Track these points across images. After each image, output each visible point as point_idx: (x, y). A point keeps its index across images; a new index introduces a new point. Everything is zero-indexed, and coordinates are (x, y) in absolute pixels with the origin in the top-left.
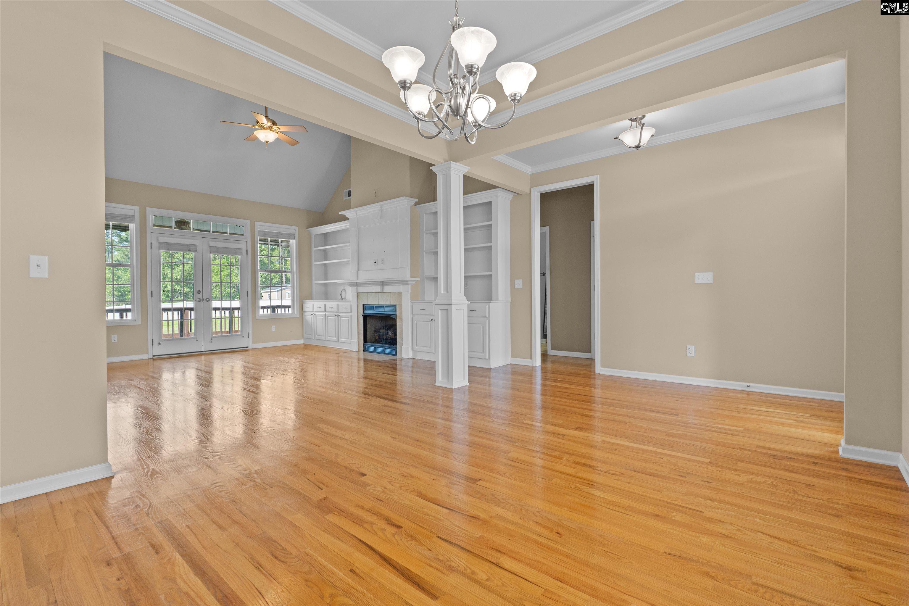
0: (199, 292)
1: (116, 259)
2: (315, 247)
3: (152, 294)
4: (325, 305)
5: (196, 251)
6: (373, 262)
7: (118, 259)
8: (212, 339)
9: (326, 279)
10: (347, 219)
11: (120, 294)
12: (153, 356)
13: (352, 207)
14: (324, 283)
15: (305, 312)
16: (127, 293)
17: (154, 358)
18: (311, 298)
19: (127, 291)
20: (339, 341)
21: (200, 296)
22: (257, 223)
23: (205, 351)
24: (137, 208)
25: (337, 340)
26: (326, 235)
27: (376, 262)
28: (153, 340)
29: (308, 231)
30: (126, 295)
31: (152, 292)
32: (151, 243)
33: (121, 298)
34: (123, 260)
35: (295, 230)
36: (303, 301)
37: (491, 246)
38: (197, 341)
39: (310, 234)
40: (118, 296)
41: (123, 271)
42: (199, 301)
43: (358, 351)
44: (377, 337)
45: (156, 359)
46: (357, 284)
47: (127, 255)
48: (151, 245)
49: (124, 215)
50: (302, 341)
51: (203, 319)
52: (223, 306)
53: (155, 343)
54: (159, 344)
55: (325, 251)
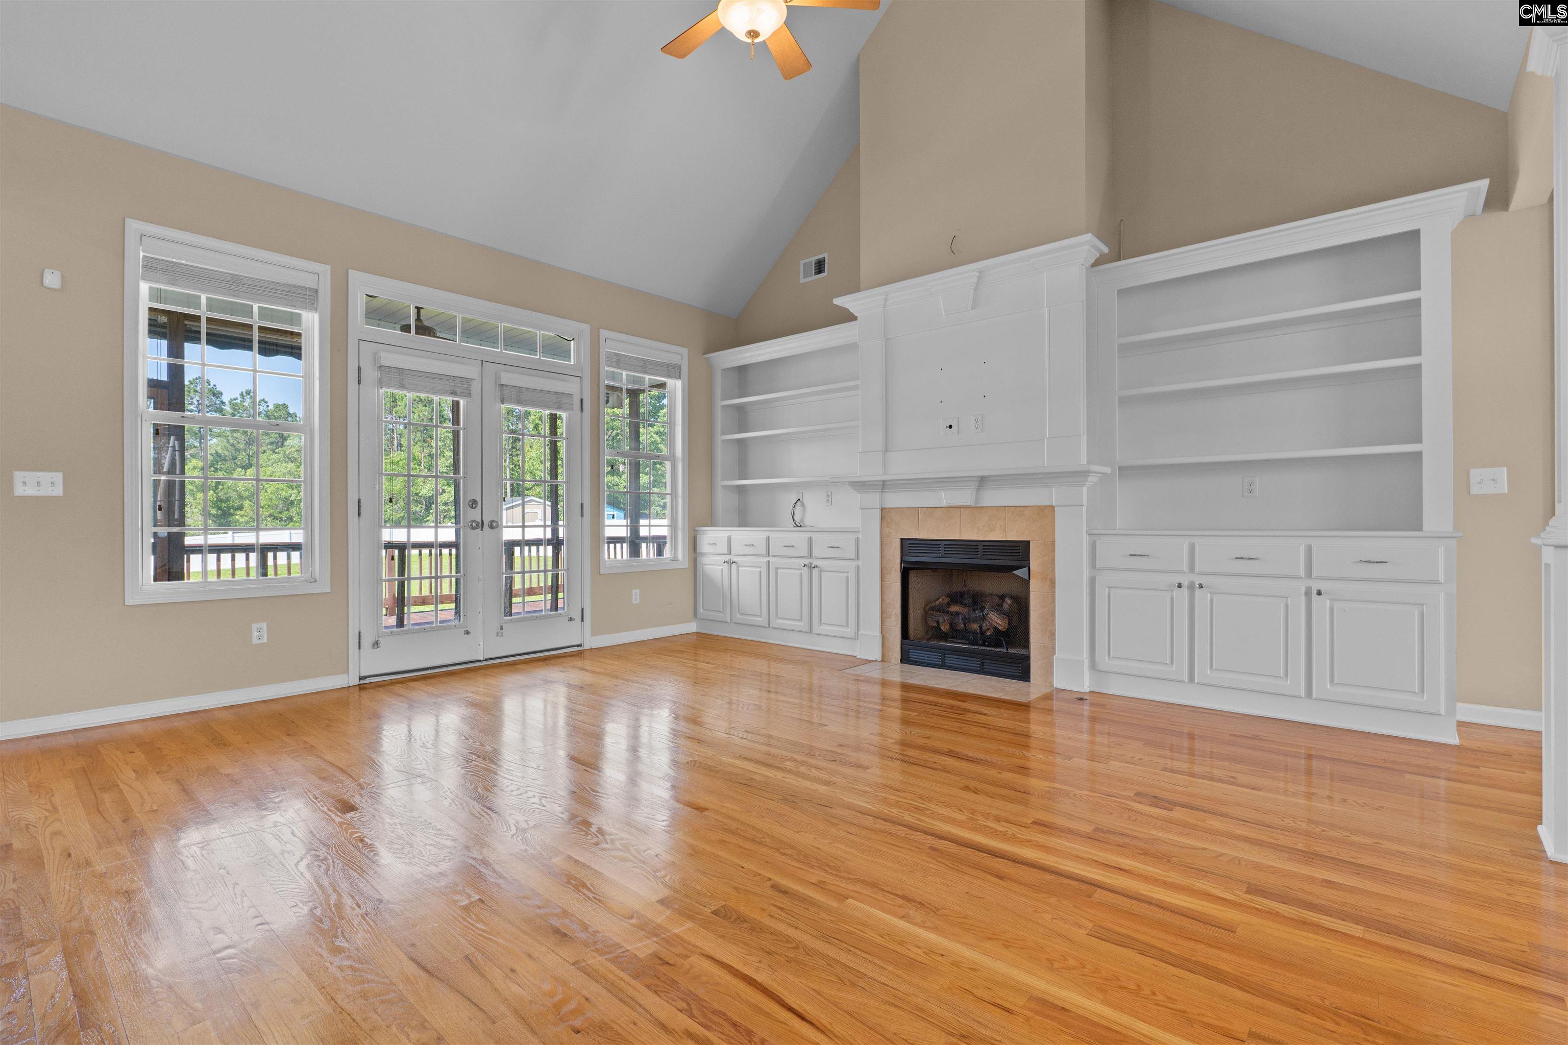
0: (473, 504)
1: (214, 452)
2: (722, 400)
3: (359, 507)
4: (768, 539)
5: (470, 395)
6: (943, 424)
7: (216, 451)
8: (502, 628)
9: (743, 476)
10: (851, 318)
11: (220, 512)
12: (361, 678)
13: (862, 286)
14: (738, 486)
15: (703, 554)
16: (232, 510)
17: (364, 686)
18: (713, 523)
19: (233, 507)
20: (814, 631)
21: (475, 515)
22: (604, 333)
23: (486, 660)
24: (325, 270)
25: (807, 629)
26: (742, 370)
27: (951, 427)
28: (360, 633)
29: (707, 359)
30: (233, 515)
31: (359, 501)
32: (359, 369)
33: (222, 520)
34: (226, 453)
35: (679, 355)
36: (697, 529)
37: (1418, 367)
38: (467, 633)
39: (710, 369)
40: (216, 517)
41: (225, 471)
42: (473, 528)
43: (883, 661)
44: (948, 626)
45: (368, 686)
46: (884, 486)
47: (233, 445)
48: (359, 373)
49: (290, 286)
50: (692, 627)
51: (481, 576)
52: (527, 537)
53: (367, 641)
54: (376, 644)
55: (740, 408)
